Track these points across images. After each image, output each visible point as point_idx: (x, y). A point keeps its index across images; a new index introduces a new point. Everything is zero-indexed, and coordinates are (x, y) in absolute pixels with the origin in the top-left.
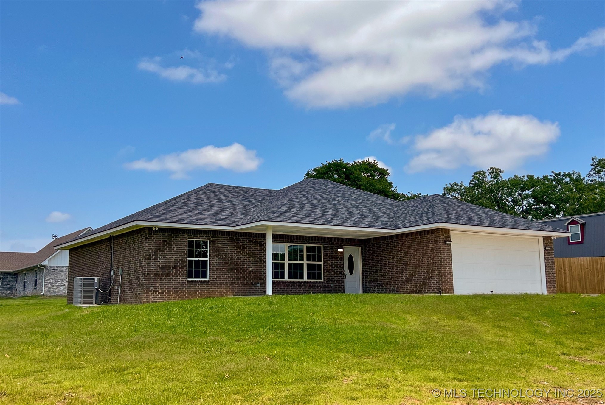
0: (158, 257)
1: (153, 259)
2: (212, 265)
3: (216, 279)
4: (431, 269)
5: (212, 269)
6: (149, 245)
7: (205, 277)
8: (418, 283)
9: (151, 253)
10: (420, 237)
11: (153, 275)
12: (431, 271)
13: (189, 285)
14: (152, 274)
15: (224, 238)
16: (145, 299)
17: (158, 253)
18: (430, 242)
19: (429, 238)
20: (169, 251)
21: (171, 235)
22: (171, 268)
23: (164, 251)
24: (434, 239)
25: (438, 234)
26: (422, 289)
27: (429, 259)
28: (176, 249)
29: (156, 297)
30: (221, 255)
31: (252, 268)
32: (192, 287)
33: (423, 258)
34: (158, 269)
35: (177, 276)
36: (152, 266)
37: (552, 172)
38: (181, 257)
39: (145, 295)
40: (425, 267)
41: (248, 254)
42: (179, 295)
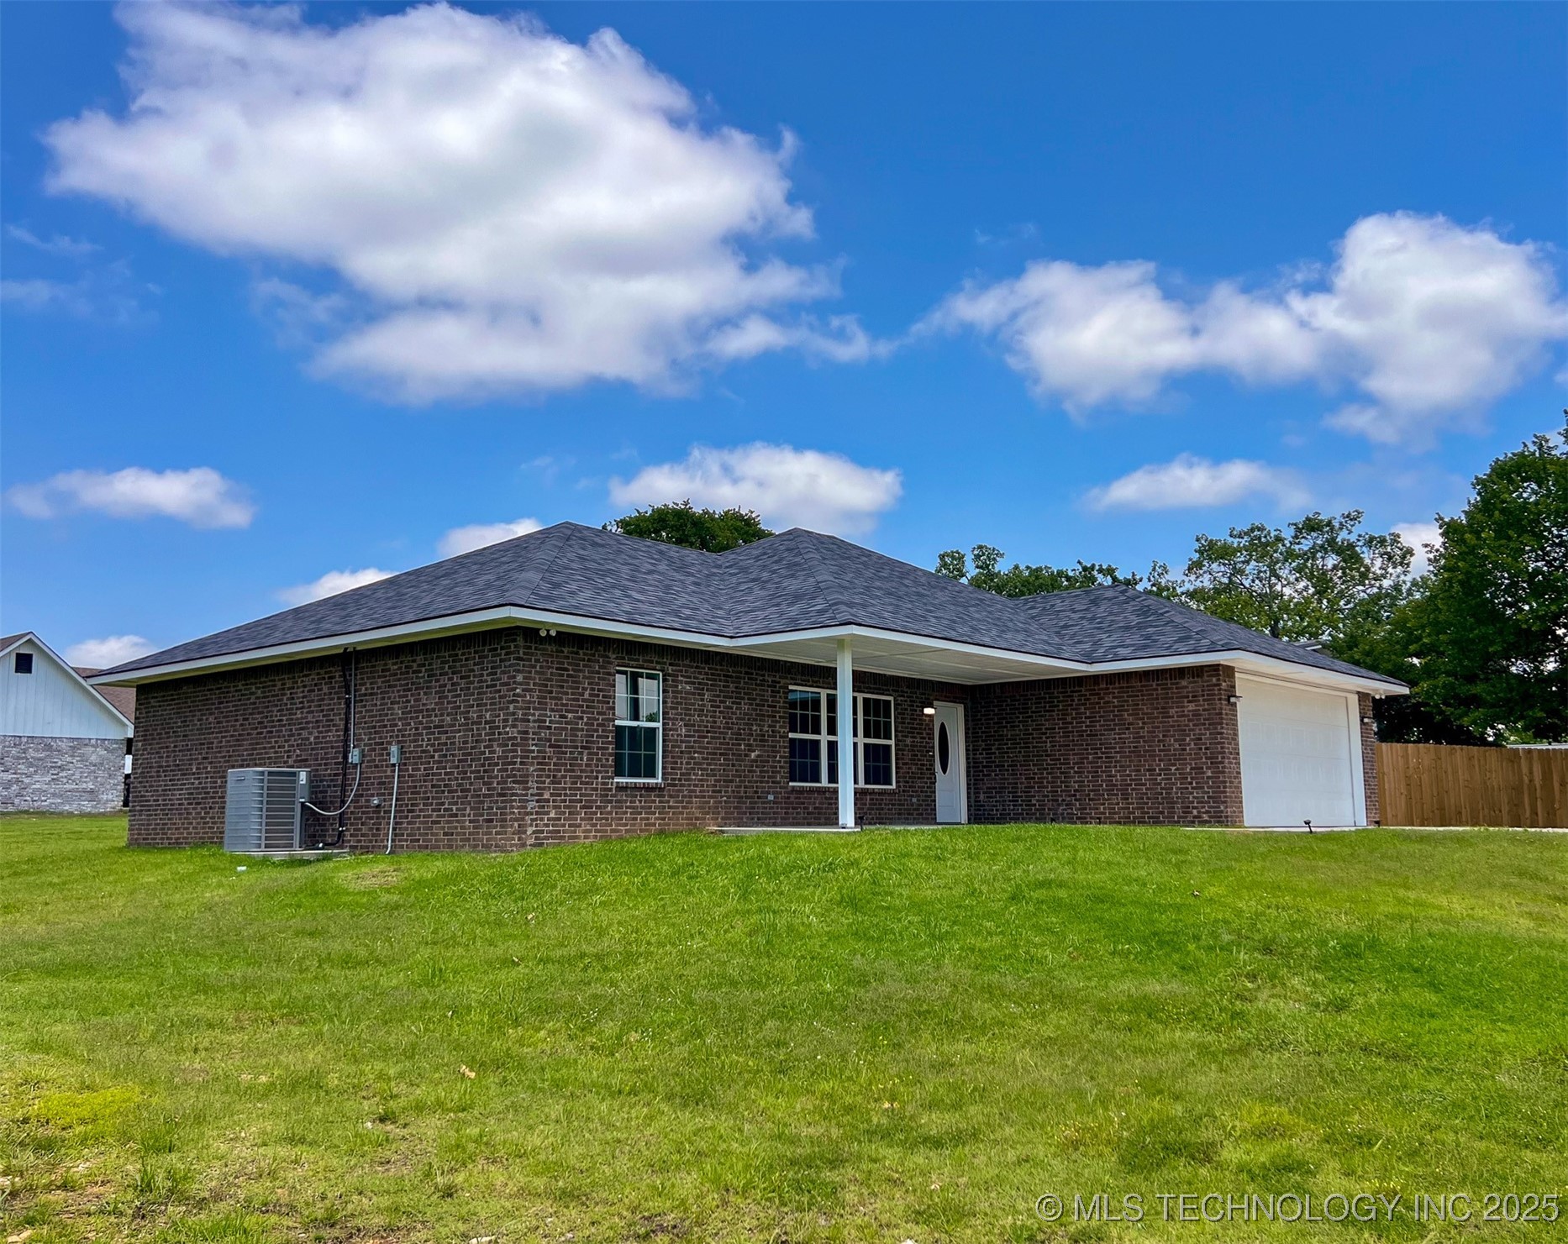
0: (546, 715)
1: (535, 721)
2: (670, 741)
3: (680, 780)
4: (1191, 764)
5: (671, 752)
6: (524, 678)
7: (653, 775)
8: (1148, 798)
9: (530, 702)
10: (1157, 685)
11: (536, 767)
12: (1191, 769)
13: (619, 798)
14: (533, 764)
15: (697, 667)
16: (516, 837)
17: (546, 704)
18: (1188, 697)
19: (1186, 687)
20: (574, 700)
21: (577, 653)
22: (577, 747)
23: (561, 699)
24: (1203, 691)
25: (1214, 679)
26: (1162, 813)
27: (1185, 740)
28: (590, 695)
29: (542, 832)
30: (690, 715)
31: (757, 753)
32: (626, 801)
33: (1164, 736)
34: (548, 750)
35: (592, 772)
36: (533, 739)
37: (1079, 562)
38: (601, 718)
39: (516, 824)
40: (1170, 760)
41: (747, 714)
42: (596, 825)
